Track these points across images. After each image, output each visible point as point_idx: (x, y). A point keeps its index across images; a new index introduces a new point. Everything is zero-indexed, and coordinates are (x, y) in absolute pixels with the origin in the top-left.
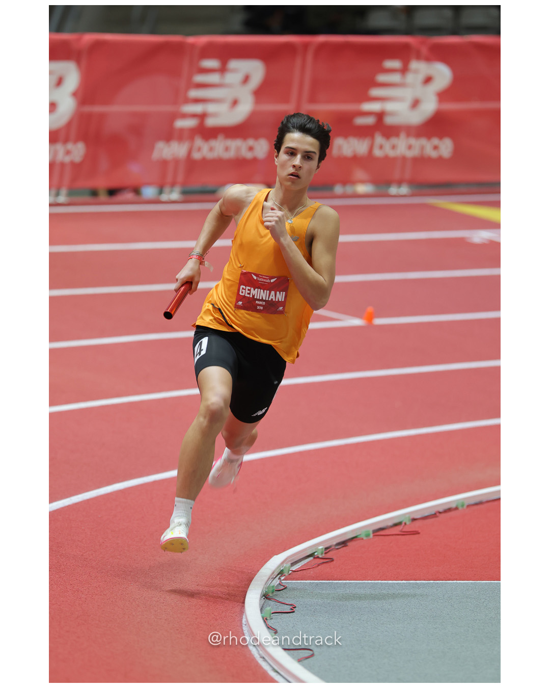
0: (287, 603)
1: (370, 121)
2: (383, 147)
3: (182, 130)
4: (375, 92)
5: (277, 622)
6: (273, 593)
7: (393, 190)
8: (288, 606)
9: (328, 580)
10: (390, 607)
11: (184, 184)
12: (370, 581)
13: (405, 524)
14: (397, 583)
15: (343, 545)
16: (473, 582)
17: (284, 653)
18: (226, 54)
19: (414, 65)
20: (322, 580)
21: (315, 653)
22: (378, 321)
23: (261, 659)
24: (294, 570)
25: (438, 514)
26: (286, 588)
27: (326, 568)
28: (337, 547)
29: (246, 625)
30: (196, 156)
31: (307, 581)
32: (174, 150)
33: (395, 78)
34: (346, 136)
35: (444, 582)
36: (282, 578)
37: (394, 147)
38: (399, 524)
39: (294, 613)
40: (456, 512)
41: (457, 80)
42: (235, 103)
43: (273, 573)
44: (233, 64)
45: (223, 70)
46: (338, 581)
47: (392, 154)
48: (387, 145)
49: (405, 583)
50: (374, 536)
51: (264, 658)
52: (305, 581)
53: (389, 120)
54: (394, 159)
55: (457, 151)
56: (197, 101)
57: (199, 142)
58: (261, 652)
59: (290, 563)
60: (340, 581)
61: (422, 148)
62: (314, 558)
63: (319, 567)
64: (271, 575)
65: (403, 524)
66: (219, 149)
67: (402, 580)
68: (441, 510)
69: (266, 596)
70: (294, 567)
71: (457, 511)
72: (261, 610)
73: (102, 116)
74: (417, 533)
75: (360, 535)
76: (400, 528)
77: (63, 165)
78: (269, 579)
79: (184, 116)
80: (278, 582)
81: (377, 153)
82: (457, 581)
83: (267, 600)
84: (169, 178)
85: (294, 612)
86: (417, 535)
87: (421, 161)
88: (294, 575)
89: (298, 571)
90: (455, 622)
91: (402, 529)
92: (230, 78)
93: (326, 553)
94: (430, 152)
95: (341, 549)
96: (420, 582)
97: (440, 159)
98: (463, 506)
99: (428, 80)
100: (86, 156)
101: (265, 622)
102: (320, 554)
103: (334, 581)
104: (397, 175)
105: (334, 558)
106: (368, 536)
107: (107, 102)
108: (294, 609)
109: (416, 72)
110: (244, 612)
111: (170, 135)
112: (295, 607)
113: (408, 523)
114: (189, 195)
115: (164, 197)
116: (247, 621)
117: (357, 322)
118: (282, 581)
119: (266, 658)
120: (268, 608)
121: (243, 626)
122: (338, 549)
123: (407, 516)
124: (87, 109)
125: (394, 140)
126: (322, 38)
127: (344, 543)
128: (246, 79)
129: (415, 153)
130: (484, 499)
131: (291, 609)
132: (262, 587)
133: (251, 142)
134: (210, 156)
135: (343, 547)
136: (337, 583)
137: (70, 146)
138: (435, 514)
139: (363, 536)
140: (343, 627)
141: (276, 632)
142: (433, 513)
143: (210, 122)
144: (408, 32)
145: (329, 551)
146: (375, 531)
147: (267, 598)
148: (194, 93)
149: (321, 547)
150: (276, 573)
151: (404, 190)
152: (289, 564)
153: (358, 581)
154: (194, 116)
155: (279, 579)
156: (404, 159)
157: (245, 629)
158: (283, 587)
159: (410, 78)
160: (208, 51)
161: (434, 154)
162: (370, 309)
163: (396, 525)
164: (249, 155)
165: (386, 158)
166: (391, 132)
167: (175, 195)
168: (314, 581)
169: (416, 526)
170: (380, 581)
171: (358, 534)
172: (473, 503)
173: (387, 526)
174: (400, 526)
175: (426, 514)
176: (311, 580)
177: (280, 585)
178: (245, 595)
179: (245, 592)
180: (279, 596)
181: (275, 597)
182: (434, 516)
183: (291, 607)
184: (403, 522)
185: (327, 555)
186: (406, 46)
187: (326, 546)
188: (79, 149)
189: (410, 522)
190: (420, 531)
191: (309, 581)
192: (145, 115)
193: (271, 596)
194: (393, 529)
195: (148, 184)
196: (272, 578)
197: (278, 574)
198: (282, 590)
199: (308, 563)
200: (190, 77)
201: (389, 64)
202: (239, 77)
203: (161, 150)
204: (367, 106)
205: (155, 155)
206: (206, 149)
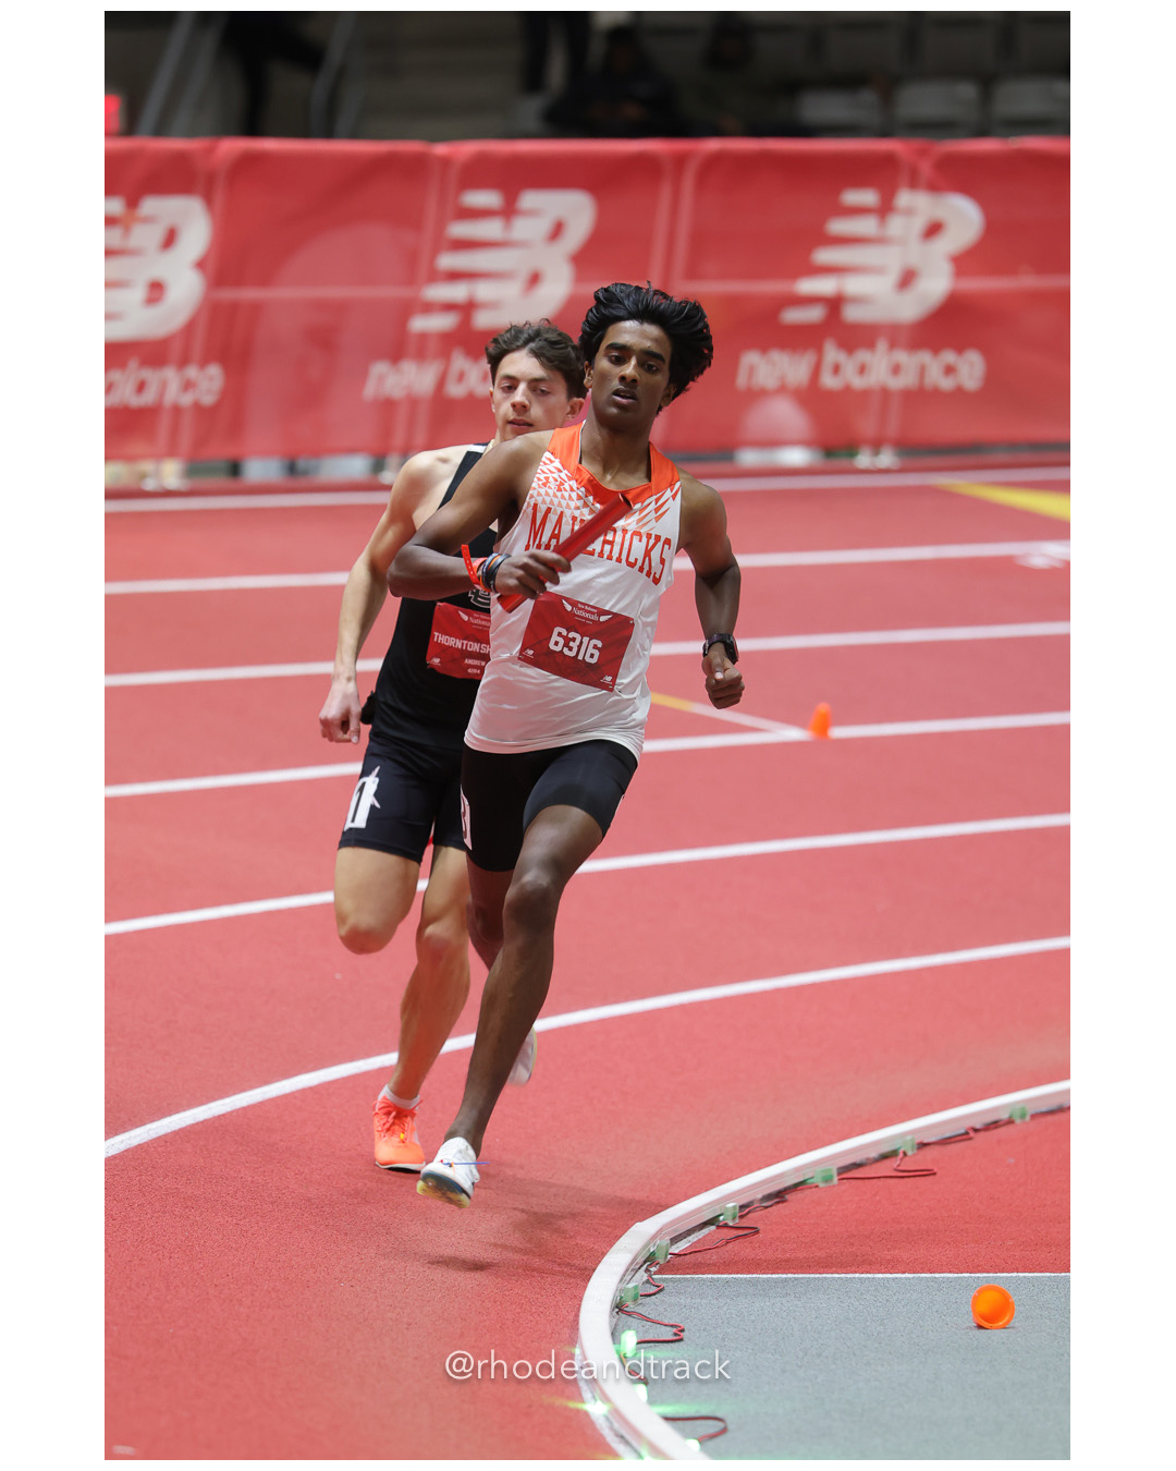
0: (666, 1322)
1: (814, 314)
2: (846, 371)
3: (423, 337)
4: (824, 256)
6: (635, 1300)
7: (864, 459)
8: (668, 1329)
9: (749, 1273)
10: (881, 1329)
12: (837, 1275)
13: (905, 1154)
14: (894, 1279)
15: (777, 1200)
16: (1053, 1275)
17: (666, 1427)
18: (514, 179)
19: (905, 198)
20: (737, 1273)
21: (730, 1427)
22: (838, 732)
23: (616, 1439)
24: (676, 1252)
25: (972, 1134)
26: (661, 1290)
27: (743, 1249)
28: (764, 1204)
30: (455, 390)
31: (705, 1276)
32: (411, 379)
33: (865, 226)
34: (764, 349)
35: (991, 1275)
36: (653, 1269)
37: (862, 369)
38: (891, 1155)
39: (681, 1343)
40: (1010, 1128)
41: (993, 229)
42: (535, 279)
43: (634, 1259)
44: (530, 199)
45: (509, 211)
46: (769, 1276)
47: (858, 383)
48: (849, 365)
49: (910, 1279)
50: (839, 1179)
51: (622, 1437)
52: (701, 1276)
53: (852, 314)
54: (865, 394)
55: (992, 377)
56: (455, 276)
57: (459, 361)
58: (616, 1425)
59: (668, 1238)
60: (774, 1276)
61: (922, 370)
62: (718, 1227)
63: (730, 1246)
64: (631, 1263)
65: (901, 1155)
67: (904, 1273)
68: (978, 1126)
69: (619, 1307)
70: (676, 1246)
71: (1011, 1126)
72: (612, 1334)
73: (256, 308)
74: (930, 1173)
75: (812, 1178)
76: (894, 1163)
77: (177, 410)
78: (627, 1270)
79: (428, 308)
80: (645, 1277)
81: (828, 381)
83: (624, 1316)
84: (399, 438)
85: (681, 1340)
86: (931, 1178)
87: (920, 397)
88: (677, 1264)
89: (680, 1255)
91: (899, 1165)
92: (523, 228)
94: (936, 378)
95: (774, 1207)
96: (942, 1275)
97: (959, 391)
98: (1023, 1116)
99: (934, 230)
100: (225, 393)
102: (730, 1218)
103: (761, 1276)
104: (870, 428)
105: (760, 1226)
106: (827, 1179)
107: (265, 280)
108: (682, 1334)
109: (909, 212)
110: (577, 1340)
111: (399, 348)
112: (683, 1330)
113: (910, 1153)
115: (387, 477)
116: (584, 1359)
117: (794, 734)
118: (654, 1277)
119: (628, 1437)
120: (627, 1333)
122: (766, 1207)
123: (909, 1138)
124: (228, 294)
125: (863, 356)
126: (713, 145)
127: (779, 1196)
128: (557, 231)
129: (906, 380)
131: (675, 1334)
132: (614, 1287)
134: (482, 390)
135: (778, 1203)
136: (768, 1280)
137: (192, 372)
138: (967, 1133)
139: (818, 1180)
140: (784, 1371)
142: (962, 1131)
143: (483, 320)
144: (885, 133)
145: (747, 1214)
146: (843, 1170)
147: (620, 1310)
148: (447, 261)
149: (731, 1205)
150: (640, 1260)
151: (887, 459)
152: (667, 1240)
153: (812, 1276)
154: (449, 307)
156: (885, 393)
158: (655, 1289)
159: (896, 225)
160: (477, 174)
161: (946, 384)
162: (823, 707)
163: (885, 1157)
165: (847, 390)
166: (857, 337)
168: (719, 1276)
169: (927, 1159)
170: (857, 1275)
171: (806, 1177)
172: (1044, 1109)
173: (868, 1159)
174: (893, 1159)
175: (948, 1135)
176: (714, 1273)
177: (648, 1285)
178: (580, 1305)
179: (577, 1299)
180: (649, 1307)
181: (640, 1310)
182: (965, 1136)
183: (674, 1330)
184: (901, 1151)
185: (744, 1220)
186: (889, 161)
187: (742, 1203)
188: (211, 379)
189: (915, 1151)
190: (936, 1170)
191: (710, 1276)
192: (340, 308)
193: (631, 1307)
194: (879, 1164)
195: (351, 450)
196: (632, 1270)
197: (645, 1262)
198: (654, 1294)
199: (705, 1237)
200: (440, 227)
201: (853, 197)
202: (542, 226)
203: (381, 379)
204: (809, 286)
205: (370, 390)
206: (477, 377)
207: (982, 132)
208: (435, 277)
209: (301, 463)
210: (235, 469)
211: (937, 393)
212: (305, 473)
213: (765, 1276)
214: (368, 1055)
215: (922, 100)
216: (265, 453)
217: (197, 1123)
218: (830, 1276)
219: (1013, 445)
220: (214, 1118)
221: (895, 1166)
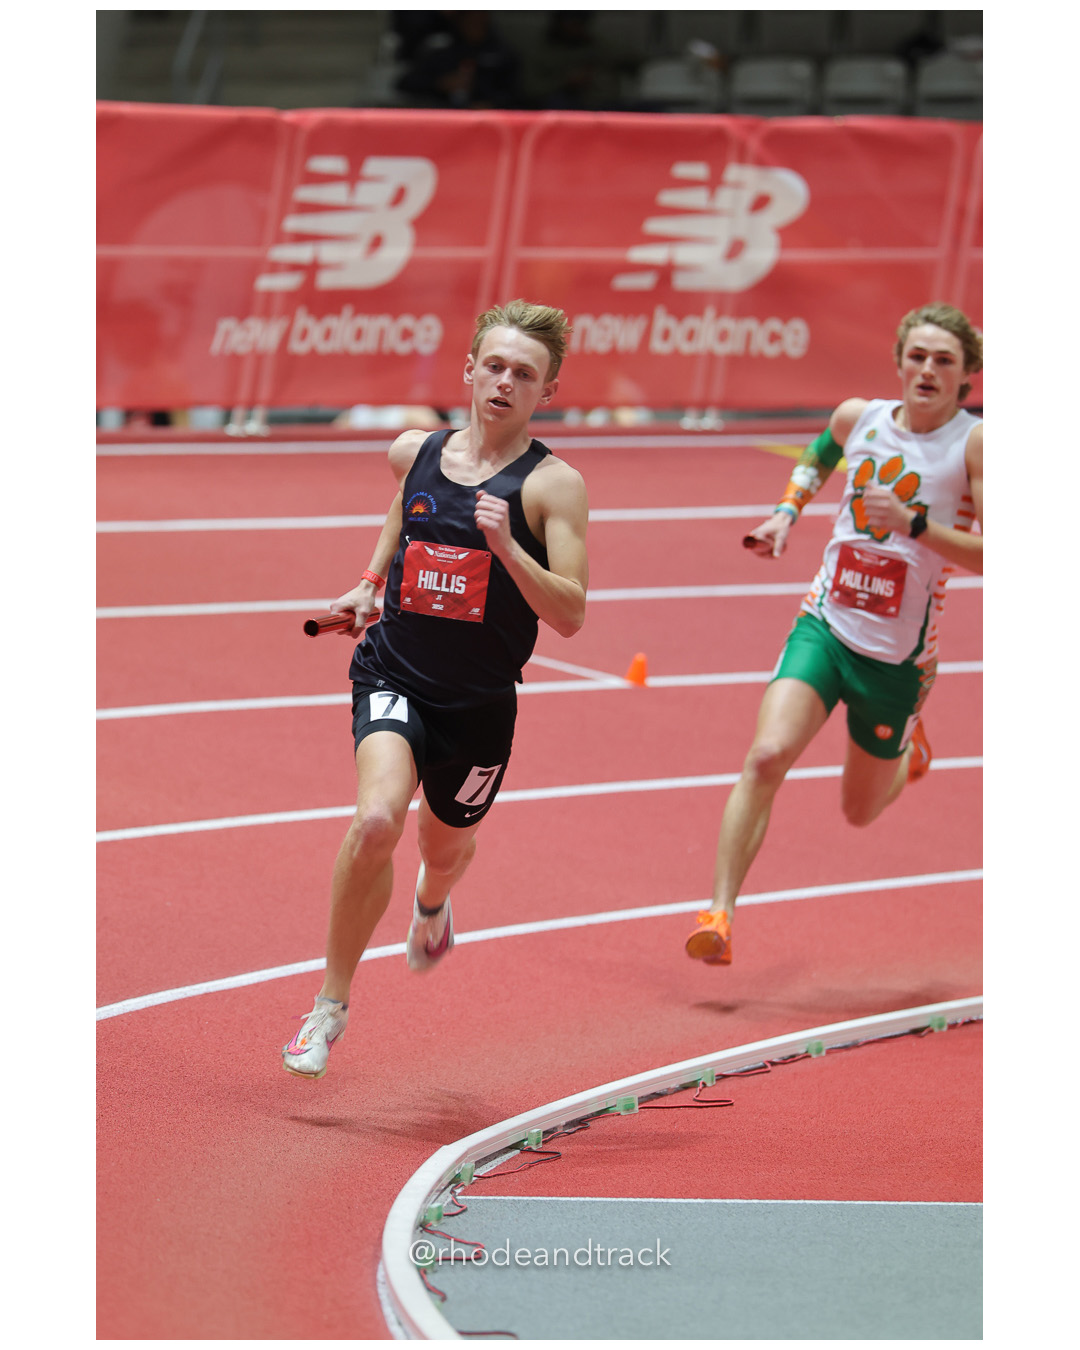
0: (467, 1240)
1: (645, 282)
2: (671, 335)
3: (269, 295)
4: (655, 226)
5: (447, 1278)
6: (439, 1219)
7: (689, 421)
9: (549, 1195)
11: (271, 403)
12: (632, 1200)
13: (704, 1084)
14: (686, 1204)
15: (580, 1127)
16: (838, 1202)
18: (360, 146)
19: (733, 172)
20: (537, 1196)
22: (653, 682)
24: (481, 1174)
25: (770, 1068)
26: (465, 1211)
27: (544, 1172)
28: (568, 1131)
29: (384, 1283)
30: (298, 347)
31: (507, 1198)
32: (256, 336)
33: (696, 198)
34: (597, 314)
35: (779, 1201)
36: (458, 1191)
37: (691, 335)
38: (691, 1085)
40: (806, 1062)
41: (816, 203)
42: (377, 242)
43: (440, 1180)
44: (373, 166)
45: (353, 177)
46: (568, 1199)
47: (686, 348)
48: (679, 331)
49: (701, 1204)
50: (641, 1108)
52: (503, 1198)
53: (681, 282)
54: (693, 358)
55: (816, 344)
56: (301, 238)
57: (303, 320)
59: (473, 1161)
60: (572, 1199)
61: (749, 337)
62: (522, 1151)
63: (532, 1169)
64: (436, 1184)
65: (701, 1086)
66: (345, 334)
68: (775, 1060)
69: (423, 1226)
70: (481, 1169)
71: (808, 1060)
74: (728, 1104)
75: (614, 1106)
76: (693, 1093)
78: (431, 1191)
79: (275, 268)
80: (450, 1199)
81: (658, 346)
82: (807, 1202)
83: (426, 1234)
84: (244, 393)
86: (728, 1108)
87: (744, 363)
88: (481, 1185)
89: (484, 1178)
91: (698, 1096)
92: (366, 193)
94: (762, 345)
95: (577, 1134)
96: (732, 1201)
97: (783, 357)
98: (819, 1051)
99: (761, 203)
101: (422, 1278)
102: (534, 1143)
103: (561, 1199)
104: (697, 392)
105: (563, 1152)
106: (629, 1108)
107: (122, 239)
109: (738, 185)
110: (379, 1259)
111: (245, 306)
113: (709, 1084)
114: (282, 424)
115: (233, 429)
116: (387, 1276)
117: (614, 682)
121: (379, 1284)
122: (569, 1134)
123: (708, 1069)
125: (691, 322)
126: (550, 117)
127: (582, 1123)
128: (400, 196)
129: (733, 346)
130: (863, 1037)
132: (419, 1208)
133: (407, 321)
134: (324, 348)
135: (580, 1130)
136: (566, 1202)
138: (765, 1067)
139: (619, 1109)
141: (444, 1298)
142: (761, 1064)
143: (326, 281)
144: (722, 109)
145: (551, 1139)
146: (643, 1100)
147: (425, 1229)
148: (294, 223)
149: (535, 1130)
150: (445, 1181)
151: (711, 421)
152: (472, 1164)
153: (609, 1199)
154: (295, 267)
155: (452, 1192)
156: (711, 357)
157: (382, 1291)
158: (458, 1209)
159: (725, 198)
160: (323, 140)
161: (771, 351)
162: (640, 657)
163: (685, 1087)
164: (403, 348)
165: (676, 354)
166: (687, 305)
167: (255, 426)
168: (520, 1198)
169: (725, 1091)
170: (652, 1200)
171: (610, 1105)
172: (839, 1045)
173: (669, 1089)
174: (694, 1090)
175: (746, 1067)
176: (515, 1196)
177: (452, 1206)
178: (385, 1223)
179: (383, 1217)
180: (451, 1226)
181: (443, 1229)
182: (762, 1069)
184: (701, 1081)
185: (546, 1146)
186: (718, 137)
187: (546, 1129)
189: (715, 1082)
190: (733, 1101)
191: (511, 1198)
192: (198, 265)
193: (435, 1226)
194: (679, 1094)
195: (202, 404)
196: (437, 1191)
197: (450, 1183)
198: (457, 1214)
199: (509, 1160)
200: (287, 191)
201: (684, 170)
202: (386, 191)
203: (227, 334)
204: (639, 254)
205: (216, 346)
206: (319, 335)
207: (815, 110)
208: (281, 238)
211: (762, 358)
213: (563, 1199)
214: (194, 982)
215: (759, 77)
218: (625, 1200)
221: (694, 1096)
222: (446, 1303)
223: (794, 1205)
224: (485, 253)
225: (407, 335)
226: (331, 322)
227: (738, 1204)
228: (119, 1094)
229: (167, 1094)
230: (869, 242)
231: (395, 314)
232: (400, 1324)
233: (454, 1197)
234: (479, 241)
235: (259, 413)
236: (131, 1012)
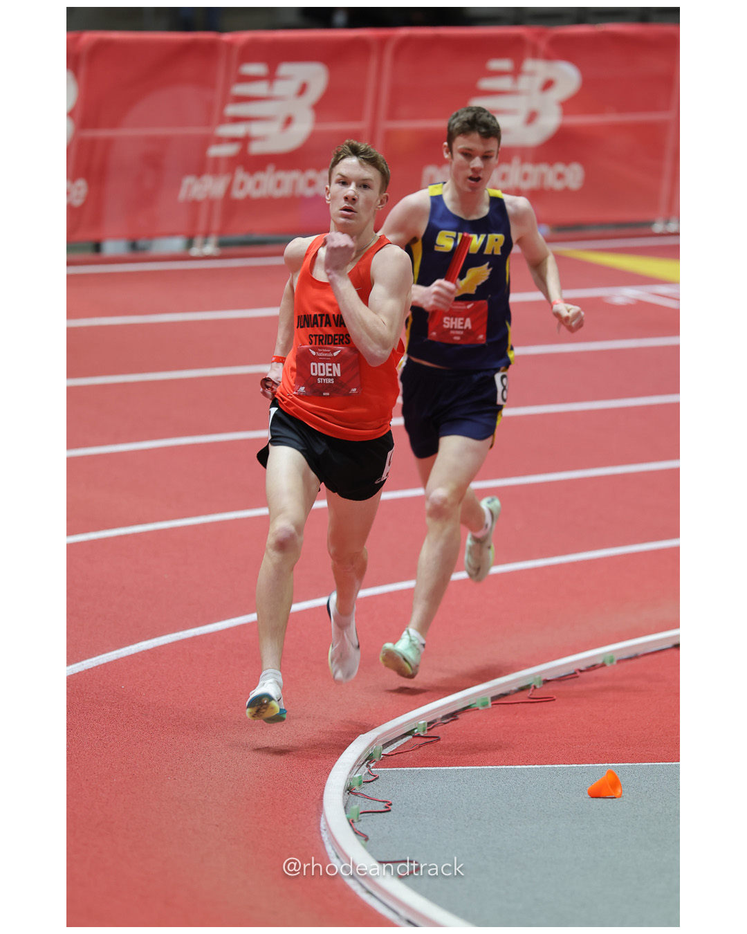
0: (380, 799)
3: (217, 160)
4: (477, 103)
5: (368, 825)
6: (360, 785)
8: (381, 803)
9: (434, 766)
10: (519, 801)
11: (221, 233)
12: (491, 767)
13: (535, 687)
14: (527, 769)
15: (452, 718)
16: (632, 764)
18: (275, 56)
19: (529, 65)
20: (426, 767)
24: (386, 753)
25: (579, 674)
26: (377, 779)
27: (430, 751)
28: (444, 722)
29: (325, 830)
30: (238, 194)
31: (405, 769)
32: (210, 187)
33: (504, 83)
34: (440, 164)
35: (591, 765)
36: (372, 765)
37: (504, 177)
38: (527, 688)
39: (390, 813)
41: (587, 84)
42: (289, 121)
43: (359, 758)
44: (285, 69)
45: (271, 77)
46: (447, 768)
47: (501, 186)
49: (538, 769)
50: (492, 705)
52: (402, 769)
55: (588, 180)
56: (237, 120)
57: (240, 175)
59: (381, 744)
60: (450, 768)
61: (542, 177)
62: (414, 737)
63: (422, 748)
64: (357, 761)
65: (533, 688)
66: (269, 184)
68: (582, 668)
69: (349, 790)
70: (386, 749)
71: (603, 669)
72: (345, 808)
73: (109, 143)
74: (551, 700)
75: (475, 704)
76: (528, 693)
78: (354, 766)
79: (220, 141)
80: (367, 771)
83: (352, 796)
84: (202, 226)
85: (389, 811)
86: (552, 702)
87: (541, 195)
88: (387, 761)
89: (389, 755)
90: (609, 820)
91: (531, 695)
92: (280, 88)
93: (429, 730)
94: (552, 182)
95: (450, 723)
96: (559, 766)
97: (566, 190)
98: (611, 661)
99: (548, 85)
100: (88, 198)
101: (351, 825)
102: (422, 731)
103: (442, 768)
105: (441, 736)
106: (485, 705)
107: (114, 125)
108: (390, 807)
109: (532, 74)
110: (321, 813)
111: (201, 167)
112: (391, 805)
113: (538, 687)
114: (228, 247)
115: (195, 251)
116: (327, 824)
118: (372, 770)
120: (355, 807)
121: (322, 831)
122: (445, 724)
123: (538, 676)
124: (89, 134)
125: (505, 168)
126: (404, 32)
127: (453, 716)
128: (303, 89)
129: (532, 184)
130: (641, 651)
131: (386, 807)
132: (346, 777)
133: (311, 174)
134: (256, 194)
135: (452, 720)
136: (446, 770)
138: (575, 673)
139: (478, 705)
140: (457, 830)
141: (367, 840)
142: (572, 672)
143: (256, 148)
144: (516, 22)
145: (432, 728)
146: (493, 699)
147: (350, 792)
148: (232, 110)
149: (422, 722)
150: (363, 759)
152: (380, 746)
153: (475, 767)
154: (233, 140)
157: (325, 836)
158: (374, 778)
159: (524, 82)
160: (250, 53)
161: (558, 185)
163: (522, 689)
164: (309, 192)
167: (210, 249)
168: (414, 768)
169: (551, 688)
170: (504, 767)
171: (471, 703)
172: (625, 657)
173: (511, 691)
174: (528, 691)
175: (563, 674)
176: (411, 767)
177: (368, 775)
178: (324, 789)
179: (322, 785)
180: (368, 790)
181: (363, 791)
182: (574, 675)
183: (385, 804)
184: (533, 685)
185: (430, 732)
186: (519, 40)
187: (429, 720)
188: (79, 189)
189: (542, 685)
190: (555, 697)
191: (408, 769)
192: (166, 141)
193: (357, 789)
194: (516, 695)
195: (172, 234)
196: (358, 766)
197: (366, 760)
198: (372, 781)
199: (405, 743)
200: (227, 87)
201: (496, 64)
202: (293, 86)
203: (190, 187)
205: (182, 195)
206: (251, 186)
207: (580, 21)
208: (224, 120)
209: (141, 243)
210: (97, 247)
211: (552, 193)
212: (144, 249)
213: (444, 768)
216: (116, 237)
217: (74, 674)
218: (486, 767)
219: (602, 224)
220: (86, 670)
221: (529, 695)
222: (368, 842)
223: (601, 767)
224: (362, 125)
225: (311, 183)
226: (260, 176)
227: (563, 768)
228: (139, 707)
229: (171, 706)
230: (620, 109)
231: (303, 169)
232: (338, 857)
233: (370, 769)
234: (358, 117)
235: (213, 240)
236: (144, 651)
